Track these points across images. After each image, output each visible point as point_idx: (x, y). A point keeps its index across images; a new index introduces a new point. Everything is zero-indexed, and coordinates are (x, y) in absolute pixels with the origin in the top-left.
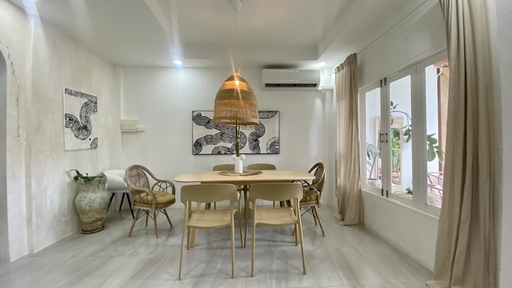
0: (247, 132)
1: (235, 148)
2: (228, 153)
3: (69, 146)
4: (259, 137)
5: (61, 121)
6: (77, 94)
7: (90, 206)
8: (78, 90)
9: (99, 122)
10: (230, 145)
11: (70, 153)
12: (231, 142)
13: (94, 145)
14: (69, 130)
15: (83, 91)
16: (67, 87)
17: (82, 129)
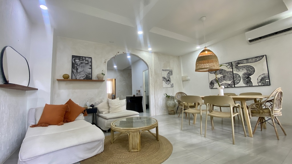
0: (241, 73)
1: (233, 84)
2: (229, 87)
3: (164, 86)
4: (250, 75)
5: (161, 79)
6: (165, 70)
7: (170, 105)
8: (166, 69)
9: (173, 78)
10: (230, 82)
11: (165, 88)
12: (230, 80)
13: (172, 86)
14: (164, 82)
15: (167, 69)
16: (163, 69)
17: (168, 81)
